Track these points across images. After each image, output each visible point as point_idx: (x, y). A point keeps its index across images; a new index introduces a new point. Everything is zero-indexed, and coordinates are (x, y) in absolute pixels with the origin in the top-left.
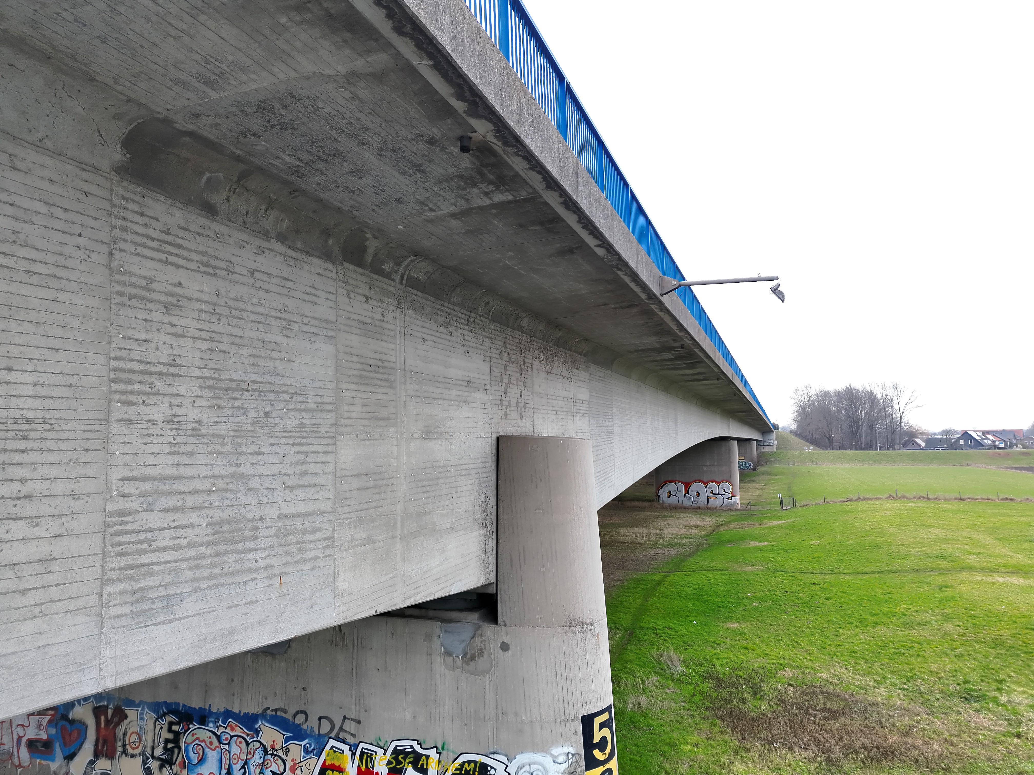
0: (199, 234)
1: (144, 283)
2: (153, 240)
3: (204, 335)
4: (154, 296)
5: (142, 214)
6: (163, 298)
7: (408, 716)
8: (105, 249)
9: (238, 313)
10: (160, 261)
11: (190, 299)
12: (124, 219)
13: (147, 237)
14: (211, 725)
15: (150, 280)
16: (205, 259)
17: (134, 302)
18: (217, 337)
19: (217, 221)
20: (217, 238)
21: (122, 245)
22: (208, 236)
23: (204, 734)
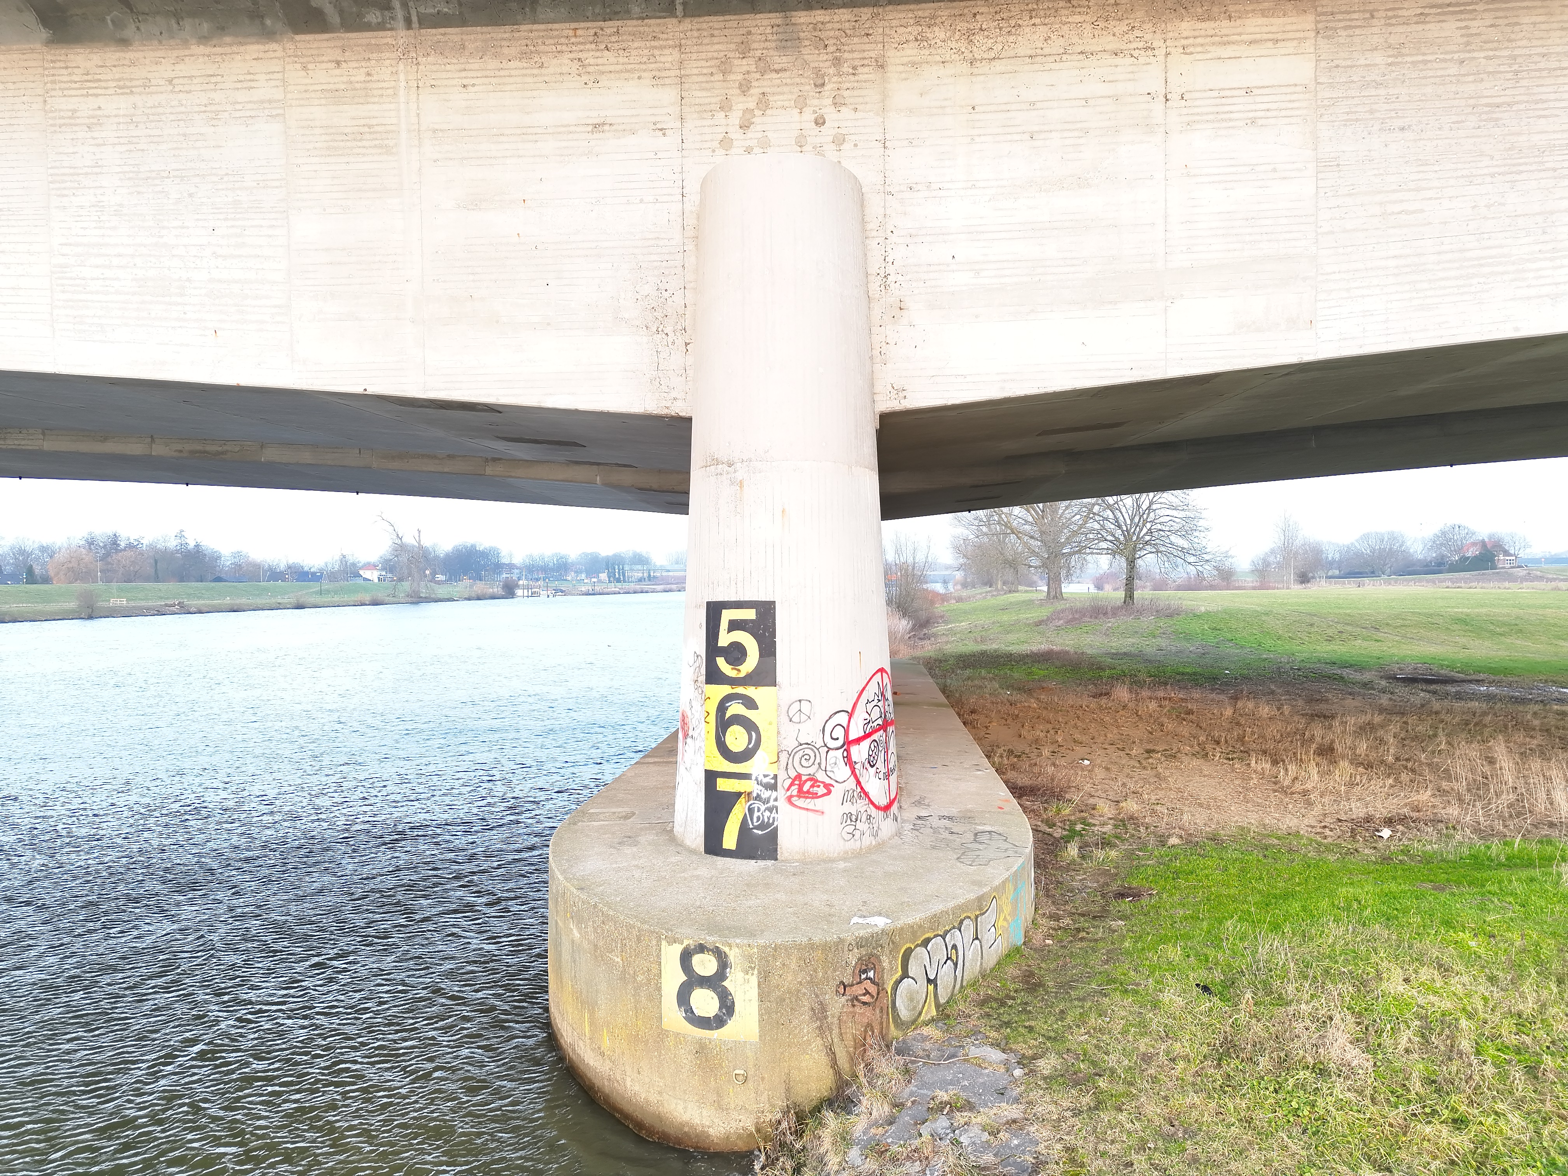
0: (115, 66)
1: (70, 114)
2: (76, 82)
3: (122, 140)
4: (78, 121)
5: (67, 68)
6: (87, 121)
8: (41, 99)
9: (156, 118)
10: (82, 95)
11: (109, 117)
12: (53, 75)
13: (71, 82)
15: (74, 111)
16: (121, 83)
17: (63, 129)
18: (135, 140)
19: (133, 50)
20: (133, 64)
21: (53, 93)
22: (123, 65)
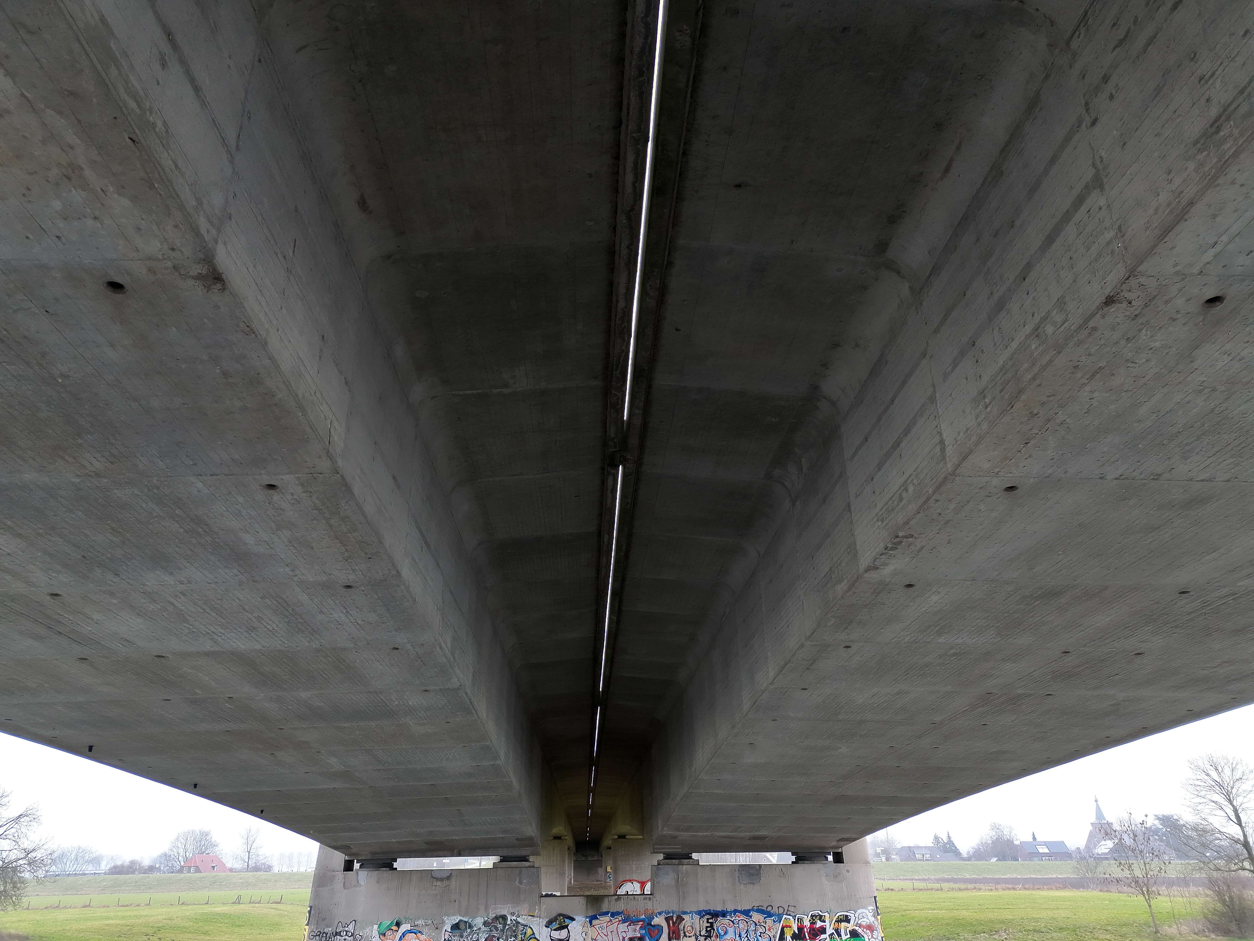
7: (815, 902)
14: (728, 917)
23: (725, 921)
